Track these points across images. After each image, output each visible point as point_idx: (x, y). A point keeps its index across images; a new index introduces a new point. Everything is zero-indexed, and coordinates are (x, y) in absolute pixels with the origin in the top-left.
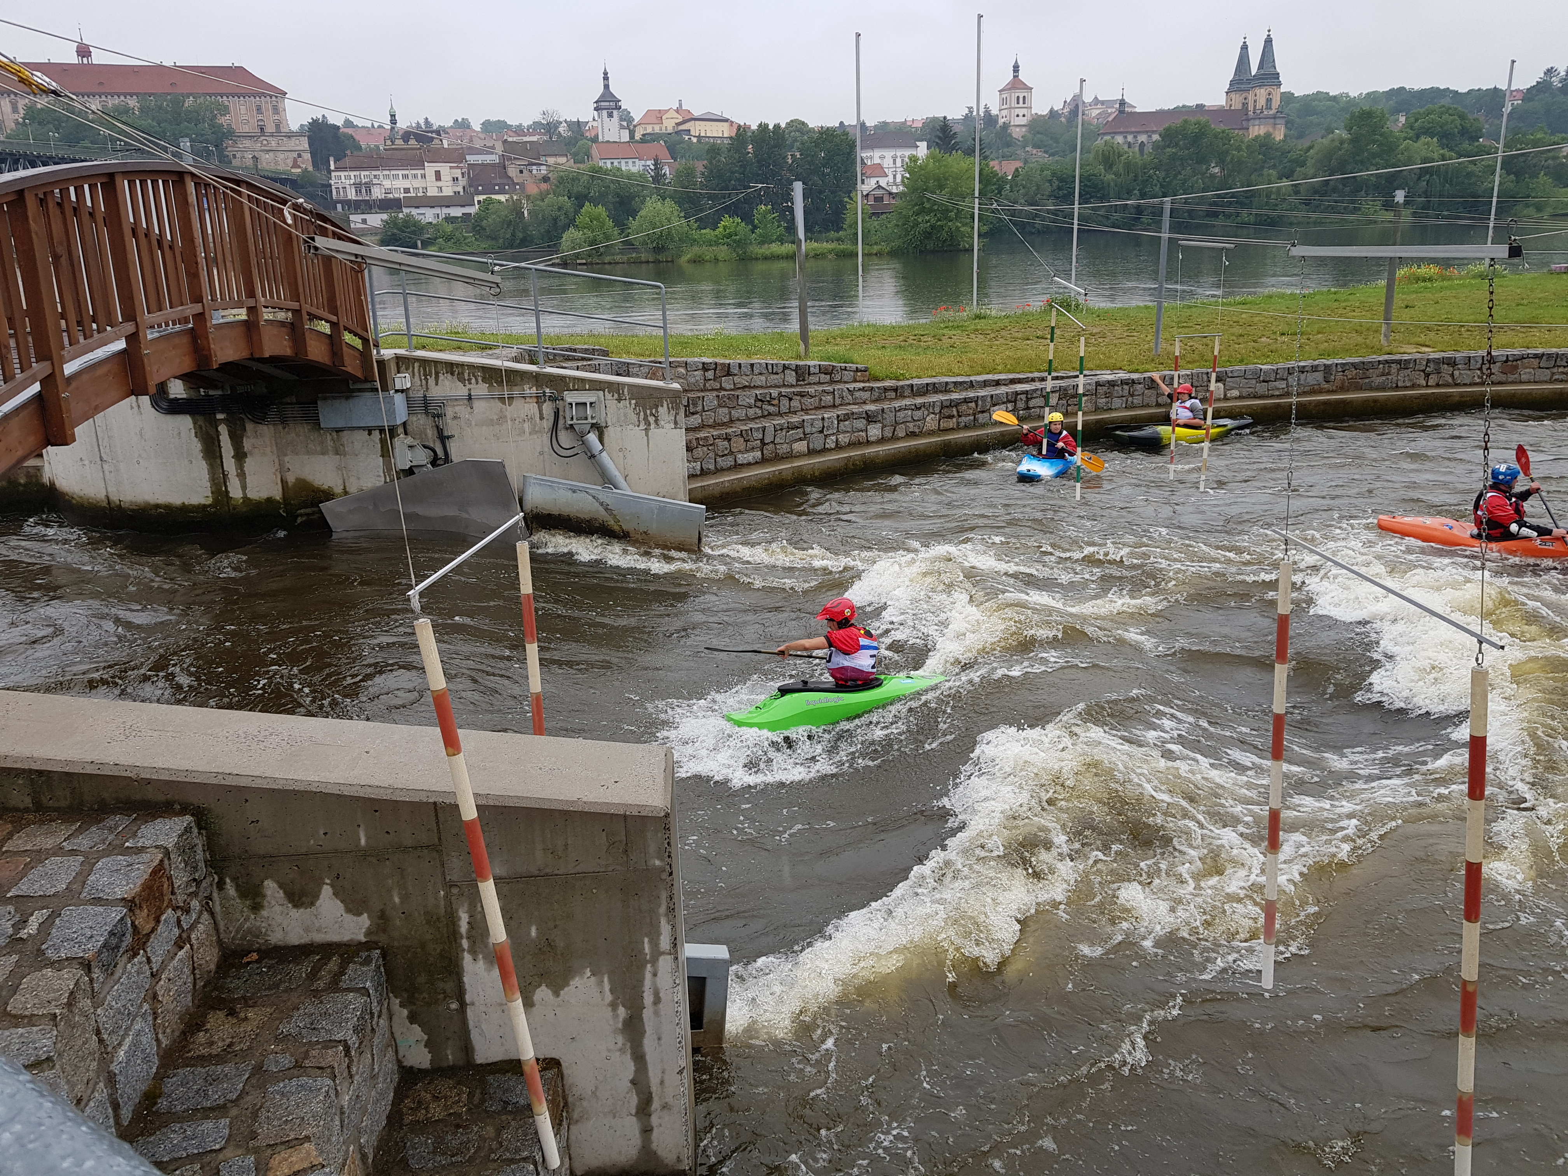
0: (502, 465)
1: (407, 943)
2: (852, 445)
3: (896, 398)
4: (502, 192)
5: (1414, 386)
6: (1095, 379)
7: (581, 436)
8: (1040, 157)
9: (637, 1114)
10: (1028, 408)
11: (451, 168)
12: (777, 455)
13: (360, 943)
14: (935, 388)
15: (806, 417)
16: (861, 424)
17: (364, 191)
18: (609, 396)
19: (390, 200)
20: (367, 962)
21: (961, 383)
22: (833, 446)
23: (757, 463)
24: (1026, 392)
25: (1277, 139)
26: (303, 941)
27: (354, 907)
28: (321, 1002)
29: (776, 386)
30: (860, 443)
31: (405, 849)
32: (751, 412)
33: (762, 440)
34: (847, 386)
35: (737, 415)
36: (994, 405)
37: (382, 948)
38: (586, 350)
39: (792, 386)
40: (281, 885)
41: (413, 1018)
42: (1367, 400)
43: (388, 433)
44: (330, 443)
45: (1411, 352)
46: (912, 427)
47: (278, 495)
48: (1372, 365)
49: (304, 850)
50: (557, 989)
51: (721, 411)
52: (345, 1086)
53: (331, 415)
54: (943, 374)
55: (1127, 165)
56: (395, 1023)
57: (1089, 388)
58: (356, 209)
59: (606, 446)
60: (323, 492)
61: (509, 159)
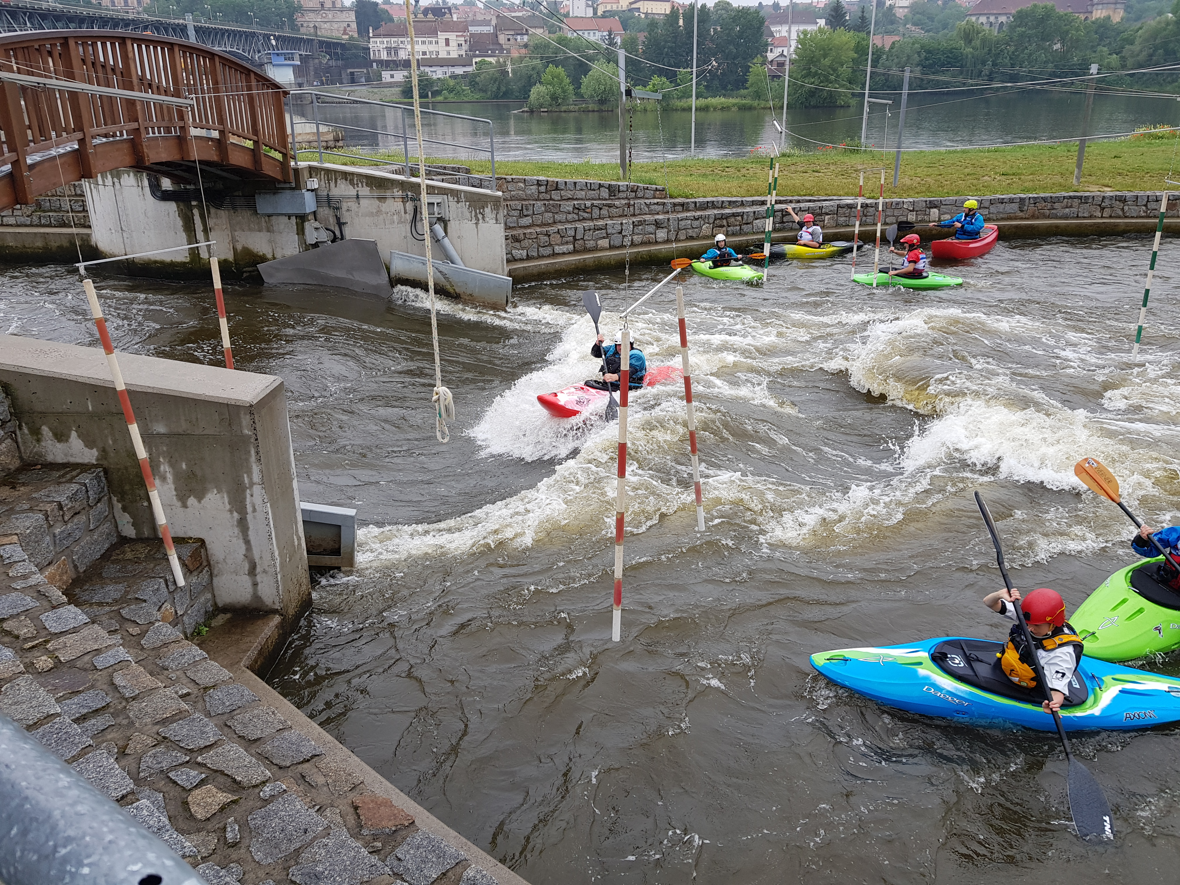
0: (375, 243)
1: (118, 467)
2: (643, 244)
3: (683, 211)
4: (493, 55)
7: (431, 226)
8: (917, 32)
9: (249, 574)
10: (783, 222)
11: (457, 36)
12: (585, 248)
13: (93, 464)
14: (713, 205)
15: (610, 222)
16: (651, 228)
17: (393, 53)
18: (451, 199)
20: (93, 473)
21: (735, 202)
22: (629, 244)
23: (570, 253)
24: (782, 210)
25: (1115, 22)
27: (89, 444)
28: (59, 486)
29: (591, 199)
30: (649, 242)
31: (112, 414)
32: (570, 217)
33: (574, 237)
34: (646, 201)
35: (558, 218)
36: (756, 219)
37: (104, 469)
38: (455, 168)
39: (606, 199)
40: (51, 429)
41: (124, 509)
42: (1050, 226)
43: (302, 219)
44: (264, 224)
45: (1093, 190)
46: (691, 232)
47: (231, 258)
48: (1058, 200)
49: (60, 411)
50: (200, 499)
51: (547, 215)
52: (58, 524)
53: (264, 204)
54: (724, 195)
55: (984, 41)
56: (115, 511)
57: (832, 209)
58: (386, 67)
59: (449, 234)
60: (260, 257)
61: (501, 30)
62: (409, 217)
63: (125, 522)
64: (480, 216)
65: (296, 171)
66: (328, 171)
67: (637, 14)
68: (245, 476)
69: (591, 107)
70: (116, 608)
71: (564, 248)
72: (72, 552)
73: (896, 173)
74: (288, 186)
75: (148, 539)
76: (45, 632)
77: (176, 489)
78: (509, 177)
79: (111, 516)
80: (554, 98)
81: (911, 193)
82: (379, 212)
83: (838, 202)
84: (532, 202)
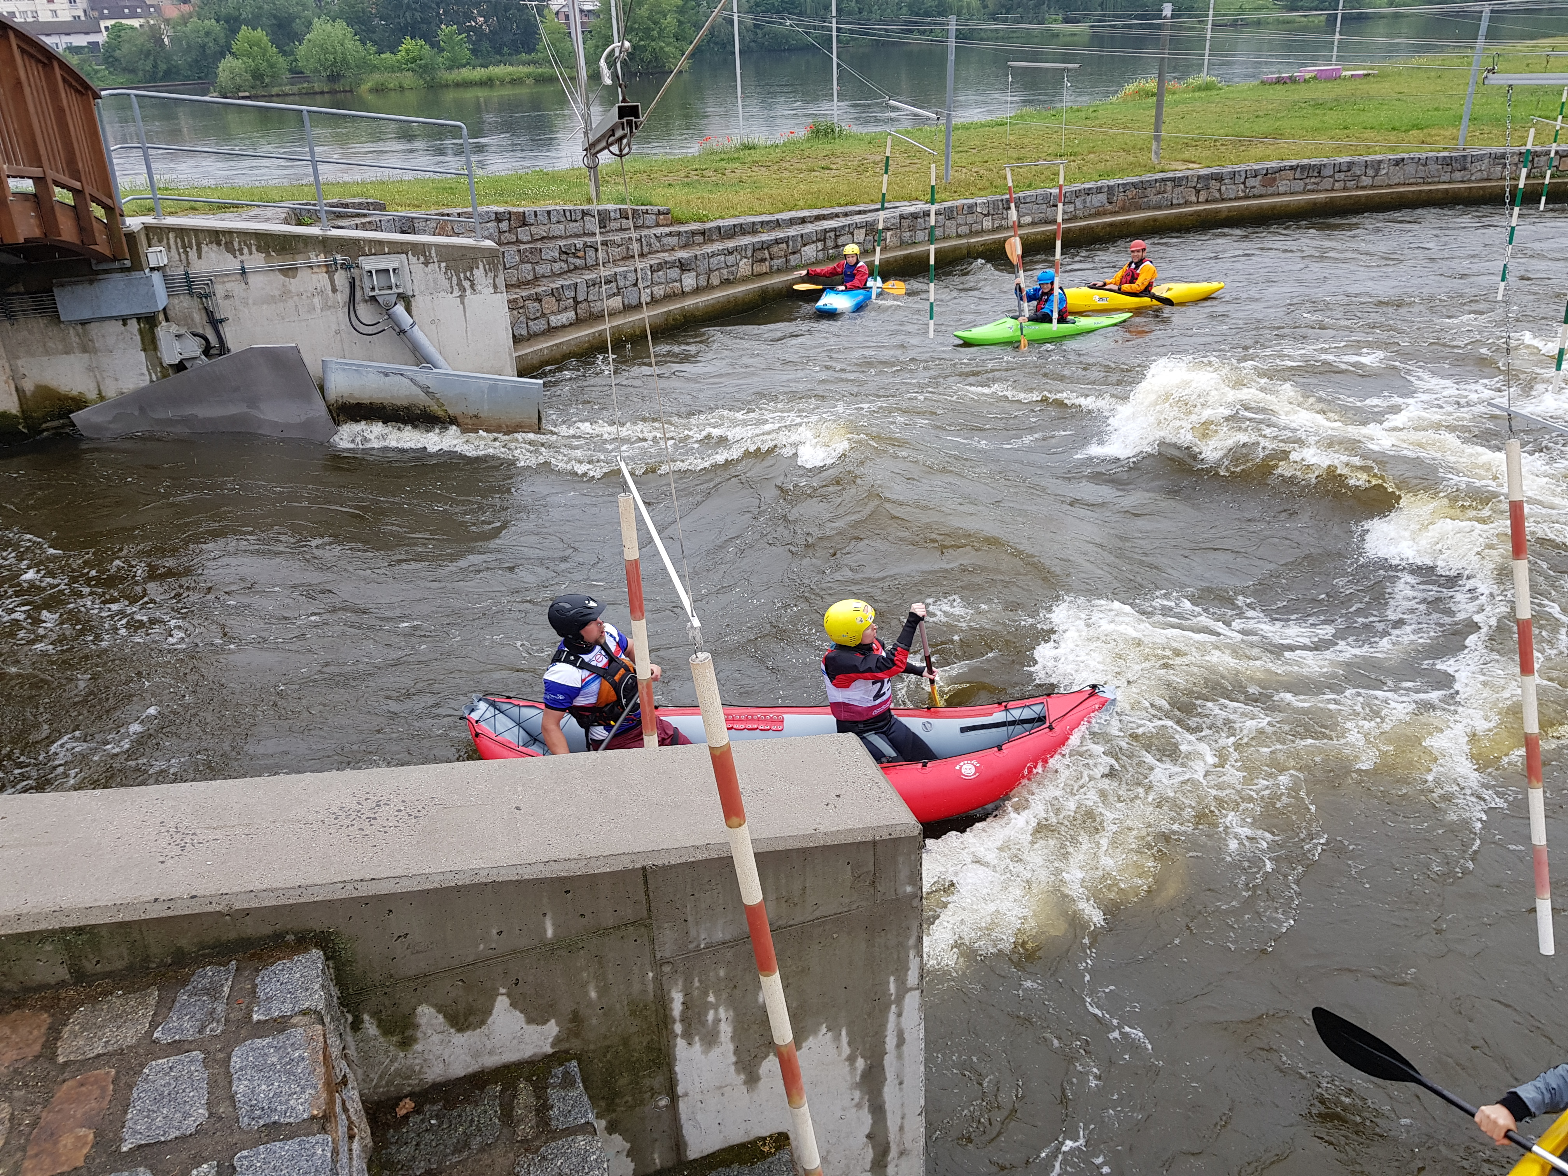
0: (296, 350)
1: (608, 1042)
2: (667, 298)
3: (706, 243)
4: (134, 15)
5: (1187, 203)
6: (898, 212)
7: (387, 310)
12: (591, 314)
13: (546, 1056)
14: (743, 230)
15: (616, 270)
16: (674, 273)
18: (413, 259)
20: (568, 1082)
21: (768, 222)
22: (648, 300)
23: (571, 324)
24: (834, 230)
26: (470, 1070)
27: (537, 1014)
28: (544, 1158)
29: (577, 236)
30: (675, 295)
31: (605, 932)
32: (556, 267)
33: (575, 298)
34: (653, 231)
35: (541, 271)
36: (805, 245)
37: (577, 1056)
38: (360, 204)
39: (597, 234)
40: (441, 1008)
41: (611, 1129)
42: (1147, 220)
43: (149, 321)
44: (75, 339)
45: (1188, 168)
46: (726, 274)
53: (72, 303)
54: (749, 214)
57: (891, 221)
59: (416, 318)
62: (342, 297)
64: (467, 284)
65: (130, 236)
66: (178, 231)
68: (892, 979)
69: (316, 86)
71: (563, 319)
74: (121, 264)
78: (454, 212)
80: (258, 74)
82: (286, 294)
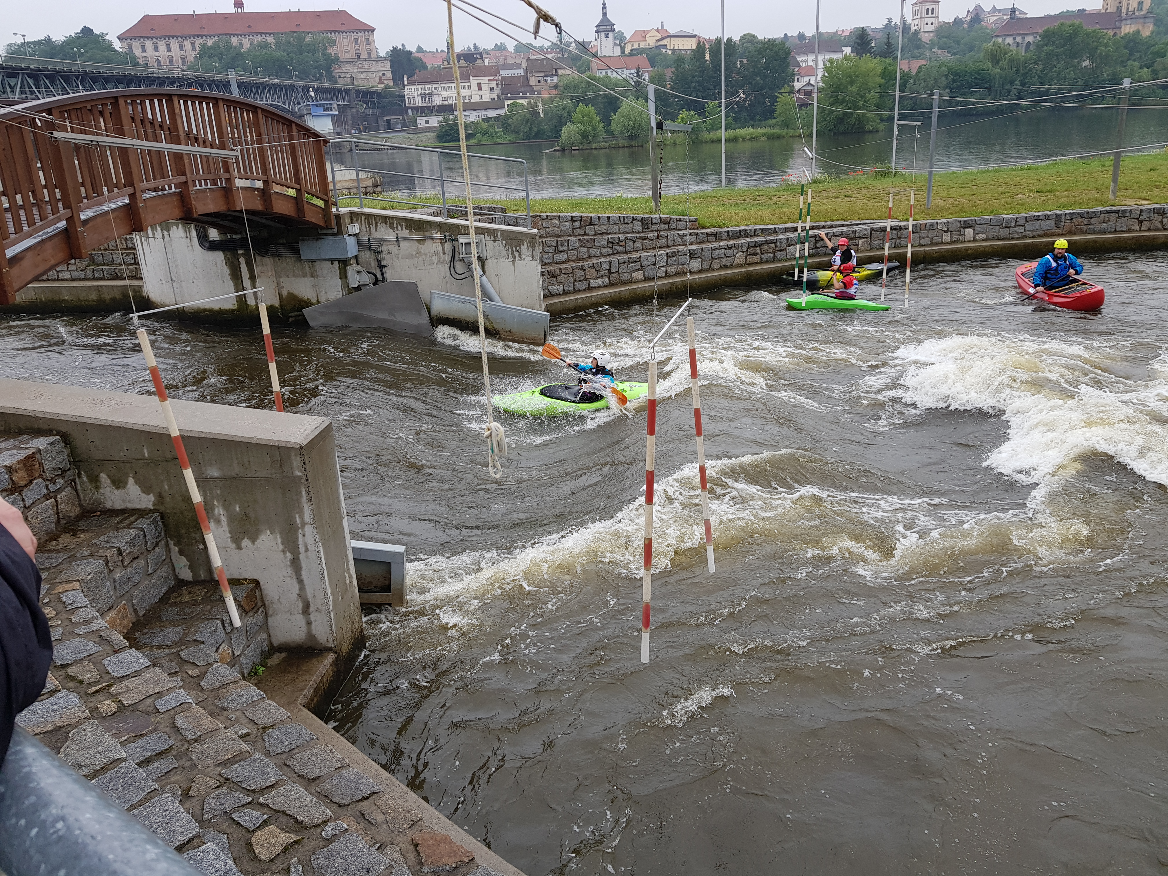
0: (415, 284)
1: (174, 511)
2: (677, 274)
3: (716, 241)
4: (524, 97)
7: (469, 266)
8: (943, 56)
9: (303, 613)
10: (816, 248)
11: (489, 80)
12: (620, 281)
13: (150, 510)
14: (745, 234)
15: (644, 254)
16: (685, 259)
17: (427, 99)
18: (488, 238)
19: (446, 105)
20: (150, 518)
21: (767, 230)
22: (663, 275)
23: (605, 286)
24: (815, 236)
25: (1144, 36)
27: (146, 489)
28: (118, 532)
29: (625, 233)
30: (684, 273)
31: (167, 460)
32: (604, 251)
33: (609, 270)
34: (679, 232)
35: (593, 253)
36: (790, 246)
37: (161, 513)
38: (489, 208)
39: (639, 232)
40: (109, 476)
41: (181, 552)
42: (1088, 241)
43: (344, 263)
44: (308, 270)
45: (1131, 204)
46: (724, 261)
47: (277, 304)
48: (1095, 214)
49: (117, 458)
50: (253, 540)
51: (581, 249)
52: (118, 570)
53: (307, 251)
54: (756, 224)
55: (1011, 61)
56: (172, 554)
57: (865, 232)
58: (421, 113)
59: (487, 272)
60: (305, 301)
61: (531, 72)
62: (448, 257)
63: (182, 565)
64: (516, 254)
65: (338, 217)
66: (368, 216)
67: (664, 51)
68: (297, 516)
69: (621, 143)
70: (175, 650)
71: (600, 282)
72: (132, 596)
73: (929, 195)
74: (330, 231)
75: (204, 581)
76: (107, 677)
77: (230, 531)
78: (544, 215)
79: (168, 560)
80: (585, 135)
81: (945, 214)
82: (418, 253)
83: (871, 226)
84: (566, 238)
